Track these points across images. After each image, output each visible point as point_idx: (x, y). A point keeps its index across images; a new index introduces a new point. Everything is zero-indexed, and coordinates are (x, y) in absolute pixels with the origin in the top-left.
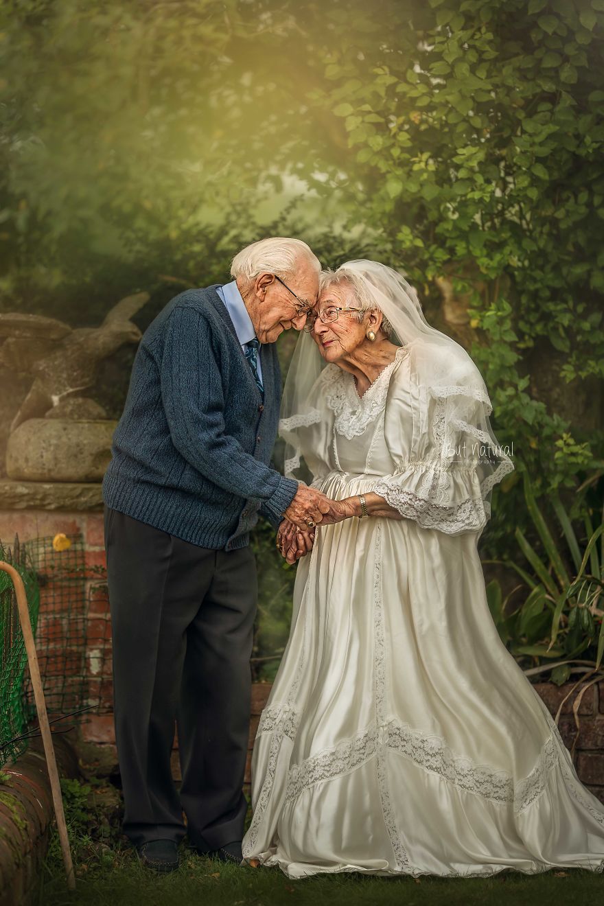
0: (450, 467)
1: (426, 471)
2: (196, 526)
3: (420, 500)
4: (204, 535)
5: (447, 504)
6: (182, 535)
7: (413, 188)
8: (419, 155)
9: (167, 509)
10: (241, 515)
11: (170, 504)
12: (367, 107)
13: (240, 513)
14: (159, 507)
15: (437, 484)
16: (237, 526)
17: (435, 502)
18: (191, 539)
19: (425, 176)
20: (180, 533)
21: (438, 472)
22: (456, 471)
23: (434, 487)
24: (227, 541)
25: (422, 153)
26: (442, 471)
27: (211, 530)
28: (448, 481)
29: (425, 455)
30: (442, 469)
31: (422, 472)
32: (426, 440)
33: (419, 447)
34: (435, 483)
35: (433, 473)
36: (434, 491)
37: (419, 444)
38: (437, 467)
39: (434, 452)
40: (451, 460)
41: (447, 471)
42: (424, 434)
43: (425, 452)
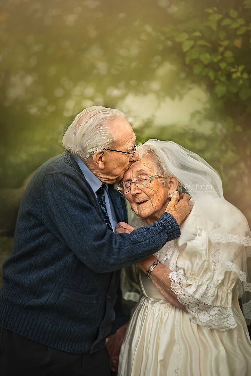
0: (218, 286)
1: (202, 284)
3: (195, 298)
5: (209, 303)
7: (234, 90)
8: (236, 67)
10: (101, 326)
12: (197, 34)
15: (208, 293)
16: (98, 334)
17: (204, 301)
19: (241, 82)
21: (209, 287)
22: (221, 289)
23: (205, 294)
25: (238, 66)
26: (212, 287)
27: (79, 340)
28: (214, 292)
29: (203, 275)
30: (212, 286)
31: (199, 283)
32: (205, 265)
33: (199, 269)
34: (206, 292)
35: (206, 286)
36: (205, 296)
37: (200, 267)
38: (209, 284)
39: (209, 274)
40: (220, 282)
41: (215, 288)
42: (205, 261)
43: (203, 273)
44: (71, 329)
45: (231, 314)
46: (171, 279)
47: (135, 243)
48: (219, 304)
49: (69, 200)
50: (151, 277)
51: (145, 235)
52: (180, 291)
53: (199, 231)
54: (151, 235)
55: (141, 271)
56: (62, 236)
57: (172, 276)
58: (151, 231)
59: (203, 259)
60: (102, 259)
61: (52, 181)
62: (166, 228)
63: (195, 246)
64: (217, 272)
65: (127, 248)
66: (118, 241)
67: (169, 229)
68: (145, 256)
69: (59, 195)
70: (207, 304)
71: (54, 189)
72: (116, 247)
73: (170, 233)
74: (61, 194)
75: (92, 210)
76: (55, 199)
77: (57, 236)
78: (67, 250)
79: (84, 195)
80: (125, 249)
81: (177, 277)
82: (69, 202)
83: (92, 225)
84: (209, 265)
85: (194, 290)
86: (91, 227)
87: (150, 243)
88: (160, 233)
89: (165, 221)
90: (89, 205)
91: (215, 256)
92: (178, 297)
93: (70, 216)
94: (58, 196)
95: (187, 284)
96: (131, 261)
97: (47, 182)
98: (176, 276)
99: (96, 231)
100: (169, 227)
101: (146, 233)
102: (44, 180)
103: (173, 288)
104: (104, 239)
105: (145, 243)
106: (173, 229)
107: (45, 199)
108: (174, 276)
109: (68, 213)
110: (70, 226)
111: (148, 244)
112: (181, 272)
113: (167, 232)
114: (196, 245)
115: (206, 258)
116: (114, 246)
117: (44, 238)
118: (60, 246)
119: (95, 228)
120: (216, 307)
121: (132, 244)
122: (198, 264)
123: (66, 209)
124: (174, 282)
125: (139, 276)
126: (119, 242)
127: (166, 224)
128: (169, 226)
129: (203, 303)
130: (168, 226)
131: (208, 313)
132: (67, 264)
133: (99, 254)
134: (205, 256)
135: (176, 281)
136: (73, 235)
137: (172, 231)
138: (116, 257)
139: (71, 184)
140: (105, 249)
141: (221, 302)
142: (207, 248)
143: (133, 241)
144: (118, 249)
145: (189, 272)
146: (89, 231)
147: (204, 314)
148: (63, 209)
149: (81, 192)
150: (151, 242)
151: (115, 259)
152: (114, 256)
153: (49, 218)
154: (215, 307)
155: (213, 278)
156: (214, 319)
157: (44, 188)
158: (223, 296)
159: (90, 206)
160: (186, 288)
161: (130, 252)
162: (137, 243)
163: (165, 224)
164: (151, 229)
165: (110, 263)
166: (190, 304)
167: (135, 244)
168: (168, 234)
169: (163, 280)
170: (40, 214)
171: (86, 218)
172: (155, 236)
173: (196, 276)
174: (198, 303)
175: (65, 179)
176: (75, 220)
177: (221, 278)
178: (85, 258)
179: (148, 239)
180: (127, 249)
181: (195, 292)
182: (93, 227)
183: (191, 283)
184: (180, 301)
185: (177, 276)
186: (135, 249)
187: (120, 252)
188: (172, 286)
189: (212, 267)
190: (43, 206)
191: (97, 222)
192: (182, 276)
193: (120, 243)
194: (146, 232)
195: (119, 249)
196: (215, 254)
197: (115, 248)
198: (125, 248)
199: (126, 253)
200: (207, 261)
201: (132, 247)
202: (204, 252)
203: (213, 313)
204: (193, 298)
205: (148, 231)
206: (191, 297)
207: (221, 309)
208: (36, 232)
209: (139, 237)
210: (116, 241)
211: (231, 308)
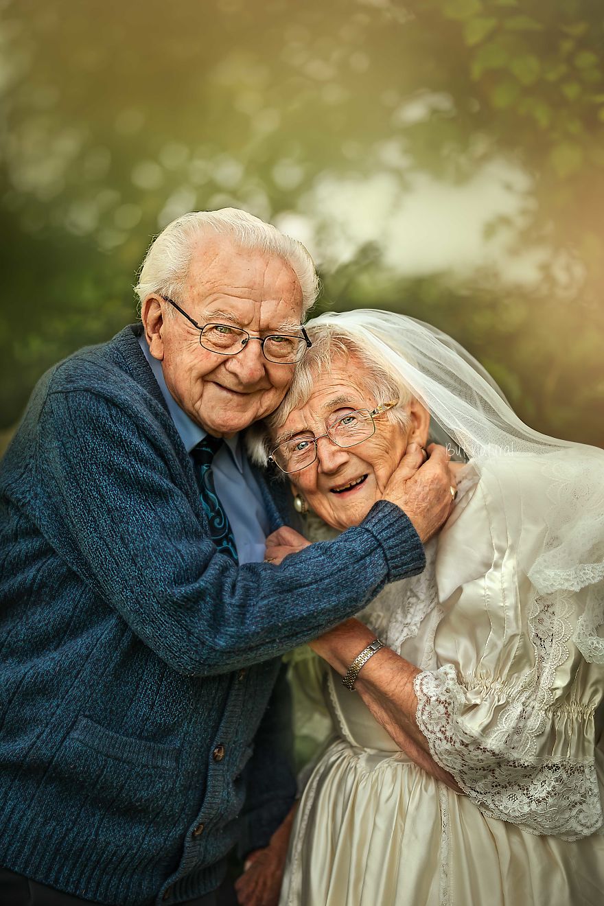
0: (553, 705)
1: (507, 703)
2: (88, 860)
3: (485, 750)
4: (106, 878)
5: (528, 759)
6: (56, 880)
9: (25, 824)
10: (189, 834)
11: (30, 814)
13: (186, 829)
14: (9, 820)
15: (525, 726)
16: (181, 856)
17: (515, 755)
18: (77, 888)
20: (53, 875)
21: (529, 709)
22: (562, 713)
23: (517, 730)
24: (161, 885)
26: (536, 708)
27: (122, 866)
28: (543, 724)
29: (510, 676)
30: (537, 705)
31: (499, 701)
32: (515, 649)
33: (499, 659)
34: (521, 725)
35: (520, 708)
36: (516, 737)
37: (500, 654)
38: (529, 701)
39: (527, 672)
40: (559, 693)
41: (546, 710)
42: (514, 636)
43: (509, 671)
44: (97, 835)
45: (593, 786)
46: (418, 694)
47: (288, 587)
48: (556, 759)
49: (110, 469)
50: (358, 686)
51: (317, 566)
52: (441, 725)
53: (496, 555)
54: (335, 564)
55: (333, 669)
56: (89, 569)
57: (421, 684)
58: (335, 555)
59: (510, 631)
60: (196, 635)
61: (65, 412)
62: (380, 545)
63: (484, 596)
64: (548, 667)
65: (265, 602)
66: (239, 584)
67: (390, 548)
68: (319, 626)
69: (81, 450)
70: (522, 762)
71: (69, 433)
72: (233, 601)
73: (392, 558)
74: (86, 449)
75: (176, 497)
76: (70, 462)
77: (75, 568)
78: (100, 608)
79: (154, 456)
80: (260, 608)
81: (437, 686)
82: (110, 472)
83: (170, 539)
84: (525, 647)
85: (486, 721)
86: (168, 544)
87: (332, 588)
88: (363, 558)
89: (379, 526)
90: (166, 483)
91: (541, 621)
92: (431, 745)
93: (109, 511)
94: (78, 453)
95: (465, 705)
96: (278, 641)
97: (52, 412)
98: (433, 683)
99: (182, 556)
100: (391, 542)
101: (324, 560)
102: (43, 407)
103: (421, 718)
104: (201, 579)
105: (317, 589)
106: (403, 547)
107: (46, 460)
108: (428, 683)
109: (104, 502)
110: (108, 540)
111: (326, 590)
112: (449, 670)
113: (385, 556)
114: (488, 593)
115: (518, 628)
116: (227, 600)
117: (38, 571)
118: (81, 596)
119: (180, 547)
120: (550, 768)
121: (280, 593)
122: (494, 646)
123: (99, 492)
124: (428, 701)
125: (328, 687)
126: (243, 587)
127: (381, 532)
128: (389, 538)
129: (511, 764)
130: (387, 539)
131: (525, 792)
132: (95, 651)
133: (186, 621)
134: (514, 624)
135: (433, 699)
136: (118, 565)
137: (399, 553)
138: (233, 629)
139: (114, 423)
140: (206, 608)
141: (564, 753)
142: (516, 603)
143: (283, 584)
144: (237, 606)
145: (471, 669)
146: (162, 556)
147: (513, 797)
148: (91, 490)
149: (144, 448)
150: (337, 585)
151: (232, 637)
152: (227, 628)
153: (56, 515)
154: (546, 769)
155: (538, 682)
156: (542, 810)
157: (43, 430)
158: (570, 732)
159: (171, 485)
160: (462, 718)
161: (274, 616)
162: (296, 588)
163: (379, 533)
164: (337, 549)
165: (218, 648)
166: (465, 769)
167: (289, 591)
168: (386, 560)
169: (393, 695)
170: (33, 502)
171: (154, 518)
172: (348, 568)
173: (491, 680)
174: (493, 766)
175: (100, 409)
176: (122, 522)
177: (561, 682)
178: (148, 631)
179: (328, 576)
180: (265, 605)
181: (486, 730)
182: (174, 546)
183: (478, 702)
184: (436, 758)
185: (437, 682)
186: (287, 606)
187: (244, 614)
188: (419, 714)
189: (535, 652)
190: (43, 480)
191: (186, 533)
192: (451, 682)
193: (247, 590)
194: (323, 557)
195: (243, 606)
196: (542, 616)
197: (231, 604)
198: (261, 604)
199: (263, 618)
200: (519, 637)
201: (279, 602)
202: (511, 614)
203: (539, 790)
204: (478, 748)
205: (329, 553)
206: (471, 748)
207: (565, 776)
208: (20, 551)
209: (302, 573)
210: (234, 586)
211: (593, 768)
